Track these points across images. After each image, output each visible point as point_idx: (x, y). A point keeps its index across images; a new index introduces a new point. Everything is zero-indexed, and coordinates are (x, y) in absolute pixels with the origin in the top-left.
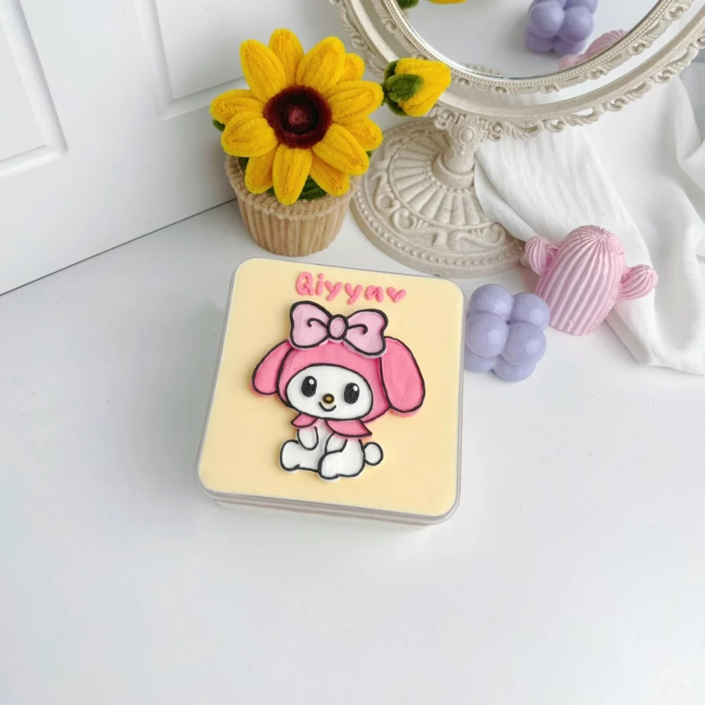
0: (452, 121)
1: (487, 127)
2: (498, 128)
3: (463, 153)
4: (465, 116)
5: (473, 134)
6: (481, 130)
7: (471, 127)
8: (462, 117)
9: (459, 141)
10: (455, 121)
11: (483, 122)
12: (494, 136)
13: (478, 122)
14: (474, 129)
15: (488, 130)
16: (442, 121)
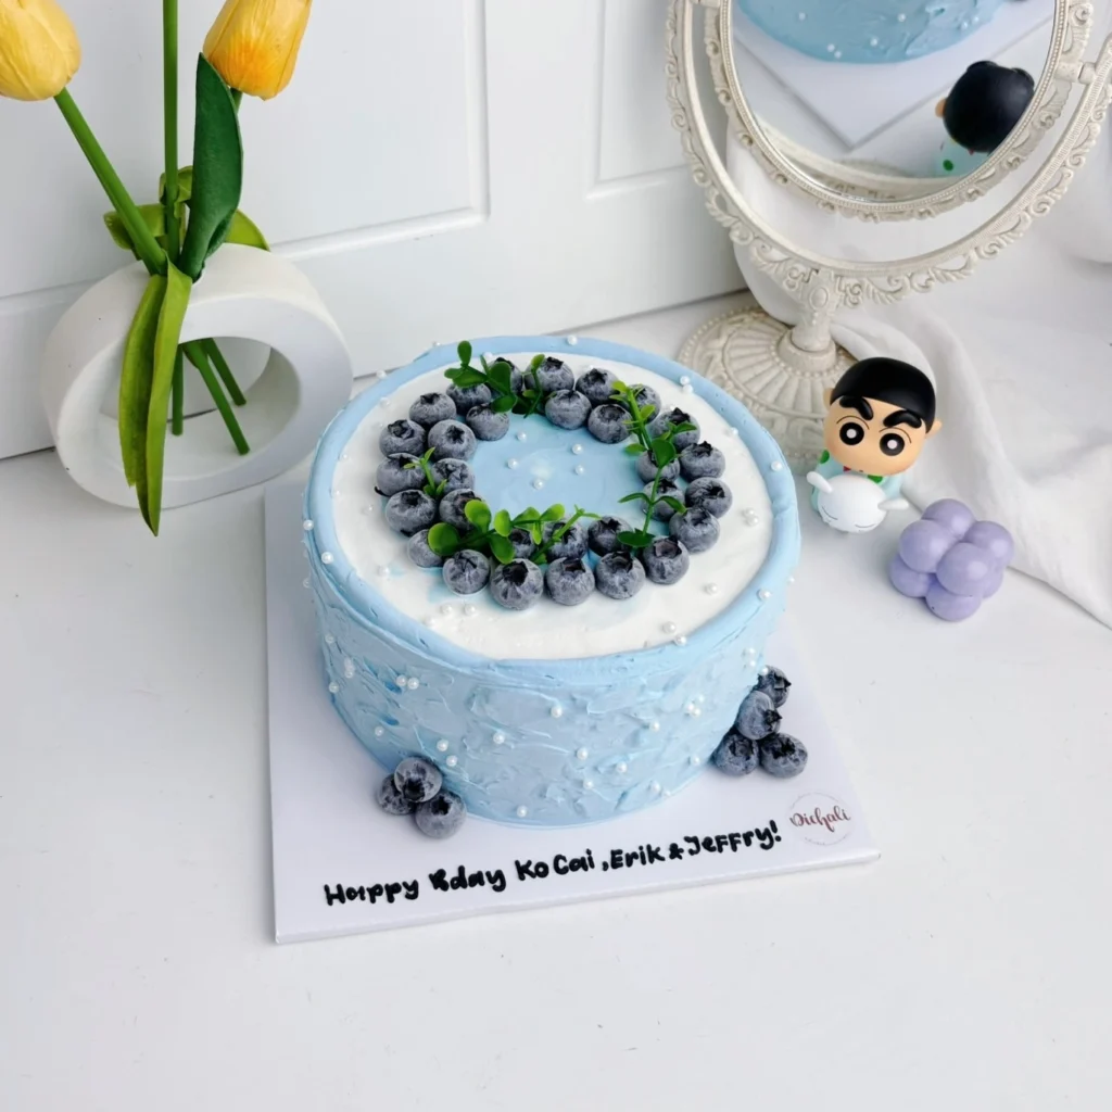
0: (803, 280)
3: (814, 322)
4: (817, 271)
5: (827, 297)
6: (837, 291)
7: (824, 287)
8: (814, 273)
10: (806, 279)
11: (839, 280)
13: (833, 278)
14: (828, 289)
15: (845, 291)
16: (792, 280)
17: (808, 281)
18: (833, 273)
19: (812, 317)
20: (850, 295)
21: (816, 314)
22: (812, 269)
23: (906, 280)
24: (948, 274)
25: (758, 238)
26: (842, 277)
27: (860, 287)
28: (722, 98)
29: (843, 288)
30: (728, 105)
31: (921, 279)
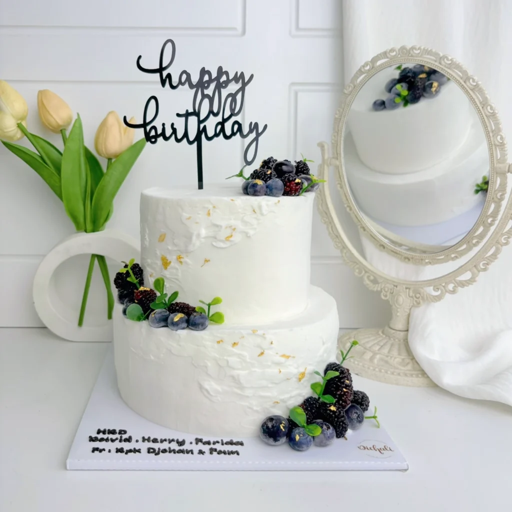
0: (390, 293)
1: (411, 295)
2: (418, 295)
3: (398, 314)
4: (397, 287)
5: (403, 299)
6: (408, 297)
7: (401, 294)
8: (395, 288)
9: (395, 306)
10: (392, 292)
11: (408, 290)
12: (416, 301)
13: (404, 289)
14: (403, 296)
15: (412, 297)
16: (385, 293)
17: (393, 293)
18: (404, 287)
19: (398, 312)
20: (415, 298)
21: (399, 310)
22: (394, 286)
23: (443, 288)
24: (464, 282)
25: (366, 272)
26: (409, 289)
27: (420, 294)
28: (348, 209)
29: (411, 294)
30: (351, 212)
31: (451, 287)
